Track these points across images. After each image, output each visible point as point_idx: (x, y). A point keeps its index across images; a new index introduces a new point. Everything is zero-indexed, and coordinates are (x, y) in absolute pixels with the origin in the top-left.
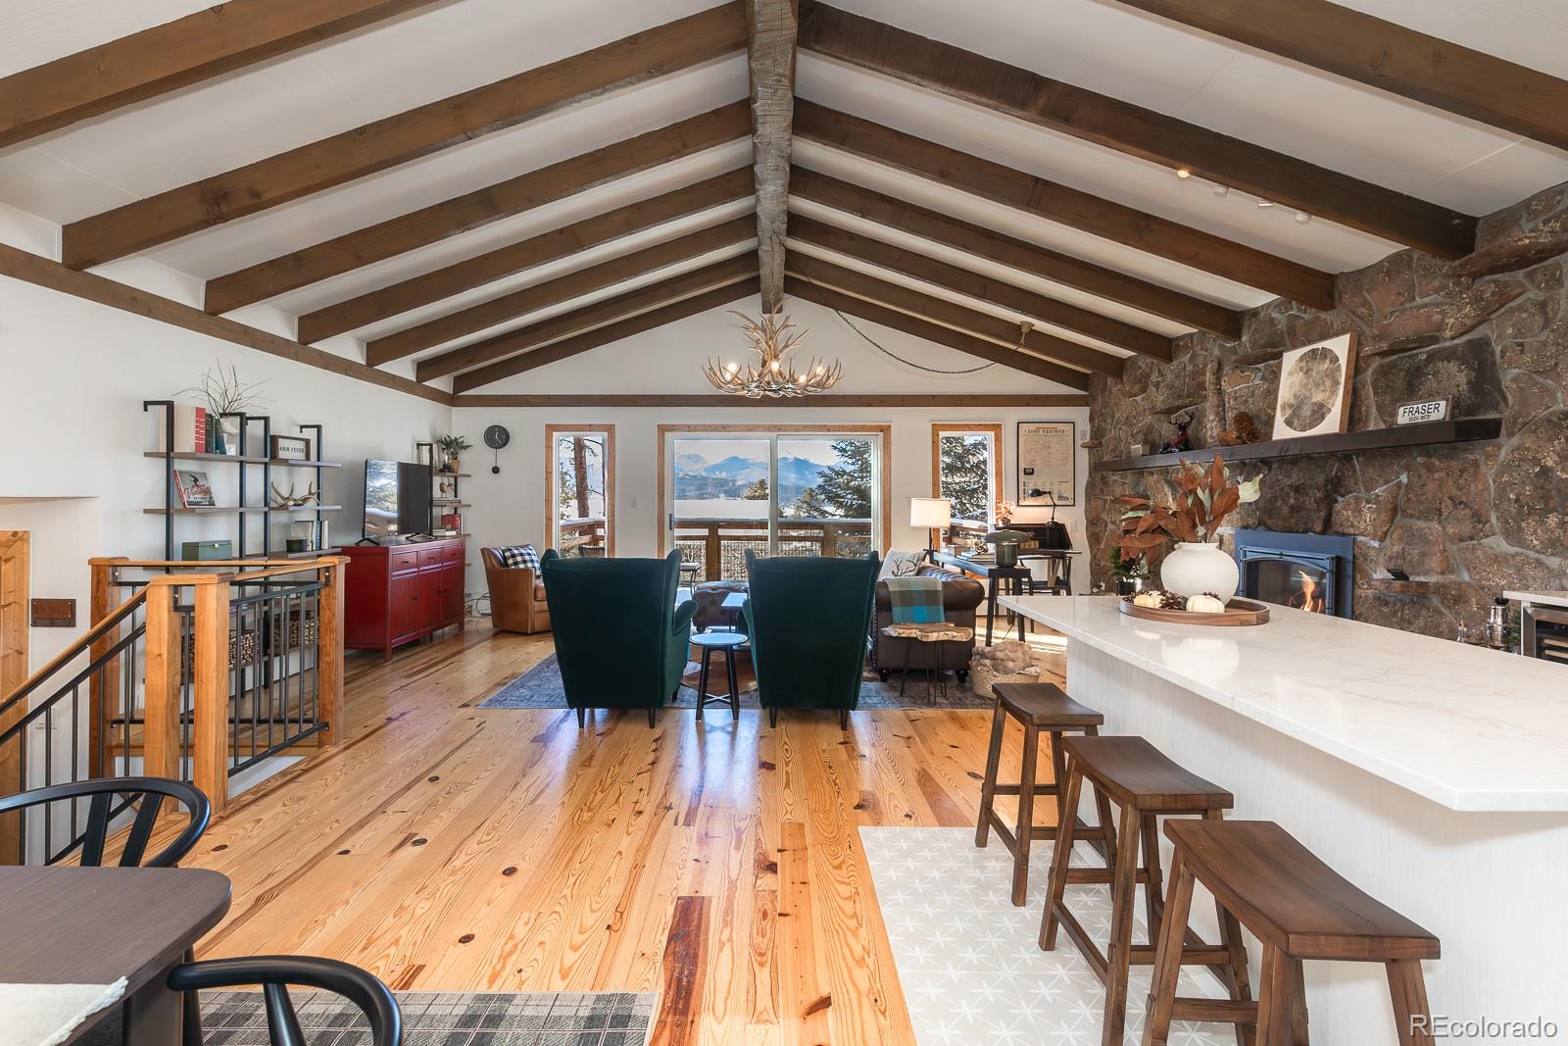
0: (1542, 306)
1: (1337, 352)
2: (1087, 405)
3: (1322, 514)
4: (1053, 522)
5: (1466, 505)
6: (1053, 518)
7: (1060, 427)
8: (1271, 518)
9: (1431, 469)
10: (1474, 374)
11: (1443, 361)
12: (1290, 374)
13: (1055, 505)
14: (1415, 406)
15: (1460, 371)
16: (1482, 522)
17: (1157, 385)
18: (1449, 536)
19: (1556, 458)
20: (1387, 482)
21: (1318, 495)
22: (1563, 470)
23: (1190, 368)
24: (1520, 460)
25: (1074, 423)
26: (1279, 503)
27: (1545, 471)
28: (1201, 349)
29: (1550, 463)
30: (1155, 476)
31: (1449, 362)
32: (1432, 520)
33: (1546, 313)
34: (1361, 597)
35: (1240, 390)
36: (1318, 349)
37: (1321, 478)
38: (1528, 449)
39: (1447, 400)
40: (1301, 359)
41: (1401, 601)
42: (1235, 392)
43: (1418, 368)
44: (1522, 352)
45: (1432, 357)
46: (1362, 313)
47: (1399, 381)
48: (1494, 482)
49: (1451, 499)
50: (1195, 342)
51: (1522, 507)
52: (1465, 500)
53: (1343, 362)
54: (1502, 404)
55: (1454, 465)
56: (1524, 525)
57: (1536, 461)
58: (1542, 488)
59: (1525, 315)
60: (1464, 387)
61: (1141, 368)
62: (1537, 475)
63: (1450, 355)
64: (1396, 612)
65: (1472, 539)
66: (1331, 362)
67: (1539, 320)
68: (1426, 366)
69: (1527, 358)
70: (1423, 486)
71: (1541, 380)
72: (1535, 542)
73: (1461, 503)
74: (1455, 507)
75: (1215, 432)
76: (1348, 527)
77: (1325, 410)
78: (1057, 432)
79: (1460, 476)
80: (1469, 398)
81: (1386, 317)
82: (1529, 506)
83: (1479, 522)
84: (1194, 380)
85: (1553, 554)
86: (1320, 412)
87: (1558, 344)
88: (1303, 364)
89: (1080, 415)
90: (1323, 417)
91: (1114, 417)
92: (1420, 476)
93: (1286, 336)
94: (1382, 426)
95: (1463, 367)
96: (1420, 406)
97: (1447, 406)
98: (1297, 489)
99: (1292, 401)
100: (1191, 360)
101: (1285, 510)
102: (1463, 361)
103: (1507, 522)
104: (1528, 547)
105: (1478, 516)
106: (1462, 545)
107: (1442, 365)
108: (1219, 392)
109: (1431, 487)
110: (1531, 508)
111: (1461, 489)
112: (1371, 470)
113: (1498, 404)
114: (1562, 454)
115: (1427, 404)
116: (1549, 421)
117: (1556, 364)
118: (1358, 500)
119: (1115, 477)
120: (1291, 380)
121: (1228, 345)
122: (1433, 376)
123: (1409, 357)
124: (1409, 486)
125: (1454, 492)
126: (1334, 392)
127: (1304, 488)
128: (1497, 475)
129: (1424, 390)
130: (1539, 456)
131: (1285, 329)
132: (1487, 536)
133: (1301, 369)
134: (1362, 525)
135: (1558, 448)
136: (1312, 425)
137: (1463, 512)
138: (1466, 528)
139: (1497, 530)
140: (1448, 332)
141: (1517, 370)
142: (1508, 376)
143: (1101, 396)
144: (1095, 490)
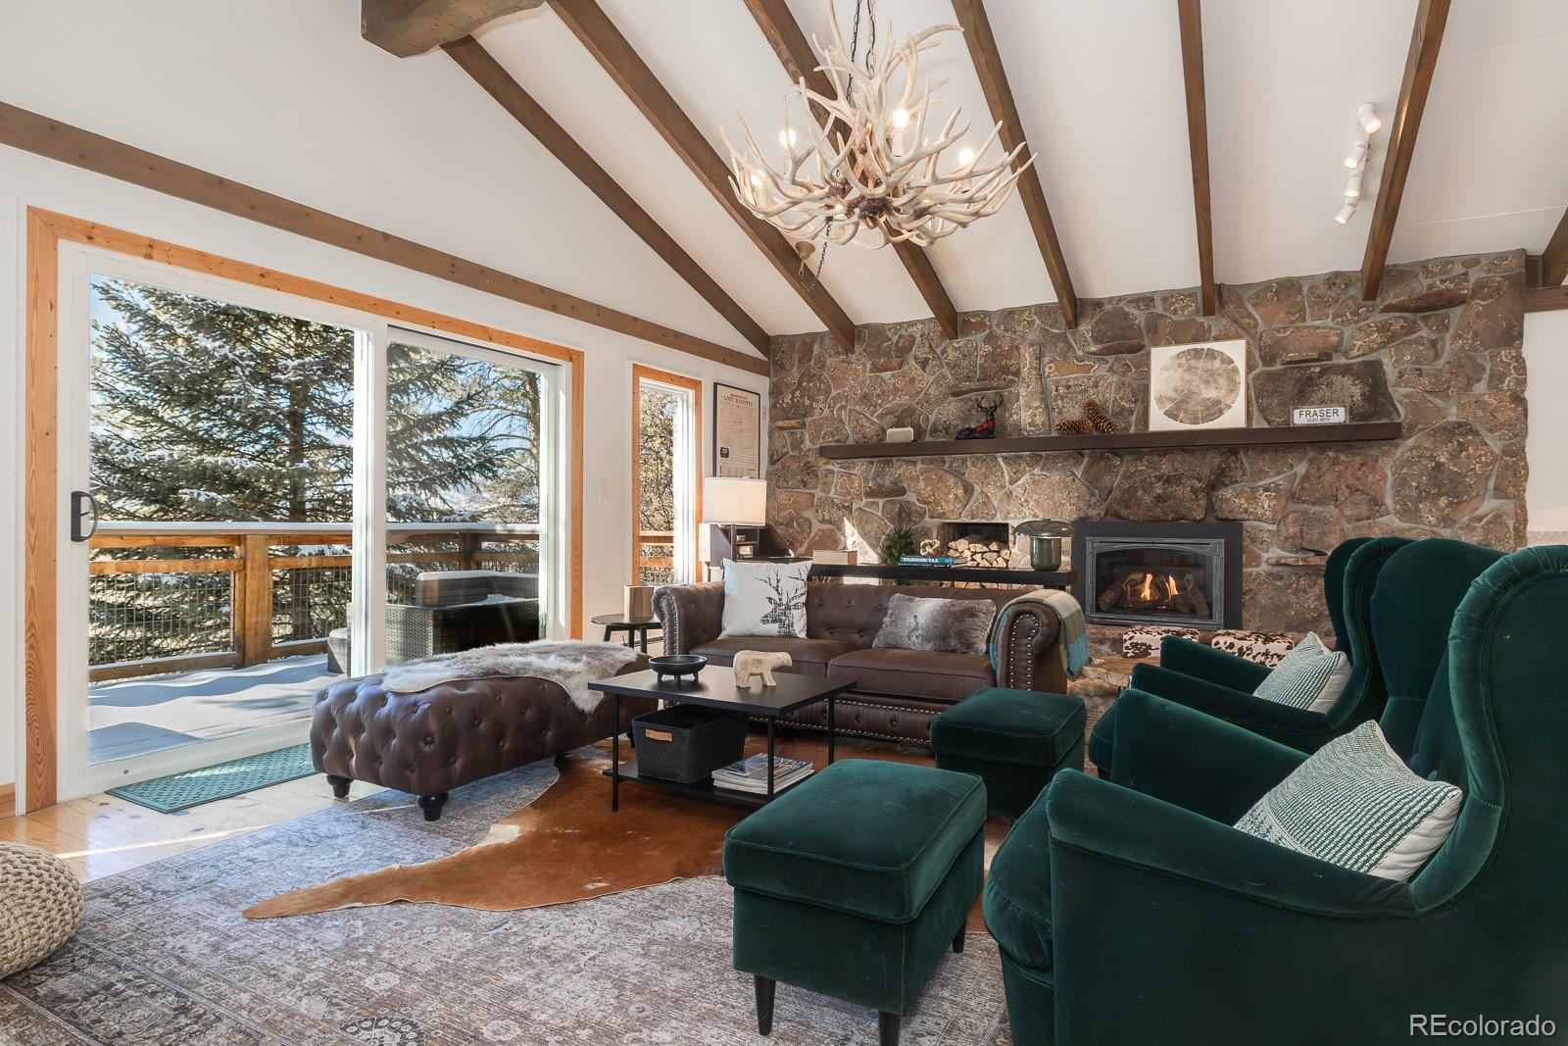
0: (1433, 344)
1: (1228, 353)
2: (768, 375)
3: (1203, 502)
5: (1363, 492)
7: (745, 396)
8: (1127, 507)
9: (1335, 462)
10: (1367, 389)
11: (1337, 374)
12: (1165, 368)
14: (1312, 410)
15: (1354, 385)
16: (1377, 505)
17: (924, 364)
18: (1346, 517)
19: (1448, 456)
20: (1278, 473)
21: (1198, 485)
22: (1455, 465)
23: (988, 348)
24: (1420, 457)
25: (759, 395)
26: (1140, 493)
27: (1439, 465)
28: (1006, 330)
29: (1443, 460)
30: (919, 466)
31: (1344, 376)
32: (1328, 505)
33: (1436, 350)
34: (1251, 575)
35: (1075, 378)
36: (1203, 350)
37: (1206, 471)
38: (1427, 449)
39: (1345, 406)
40: (1179, 356)
41: (1296, 574)
42: (1068, 380)
43: (1310, 378)
44: (1420, 375)
45: (1324, 372)
46: (1249, 323)
47: (1290, 389)
48: (1393, 475)
49: (1347, 486)
50: (995, 322)
51: (1421, 492)
52: (1361, 488)
53: (1241, 363)
54: (1394, 415)
55: (1358, 459)
56: (1421, 506)
57: (1432, 458)
58: (1435, 478)
59: (1421, 348)
60: (1358, 397)
61: (890, 339)
62: (1433, 469)
63: (1345, 370)
64: (1291, 585)
65: (1368, 518)
66: (1223, 363)
67: (1431, 353)
68: (1319, 378)
69: (1425, 381)
70: (1319, 477)
71: (1431, 398)
72: (1430, 518)
73: (1357, 490)
74: (1352, 493)
75: (1039, 420)
76: (1241, 513)
77: (1222, 406)
78: (746, 403)
79: (1360, 469)
80: (1363, 407)
81: (1279, 332)
82: (1426, 491)
83: (1376, 505)
84: (995, 362)
85: (1445, 527)
86: (1216, 408)
87: (1452, 373)
88: (1183, 361)
89: (761, 384)
90: (1221, 412)
91: (828, 392)
92: (1320, 469)
93: (1144, 332)
94: (1265, 425)
95: (1357, 382)
96: (1318, 410)
97: (1346, 411)
98: (1168, 481)
99: (1174, 395)
100: (988, 340)
101: (1148, 499)
102: (1357, 376)
103: (1406, 504)
104: (1422, 523)
105: (1374, 500)
106: (1358, 524)
107: (1337, 379)
108: (1041, 376)
109: (1329, 477)
110: (1428, 493)
111: (1358, 479)
112: (1261, 463)
113: (1391, 414)
114: (1454, 453)
115: (1325, 409)
116: (1444, 428)
117: (1448, 387)
118: (1254, 490)
119: (830, 467)
120: (1166, 374)
121: (1056, 331)
122: (1327, 386)
123: (1306, 367)
124: (1306, 477)
125: (1352, 482)
126: (1233, 388)
127: (1180, 479)
128: (1396, 469)
129: (1315, 397)
130: (1435, 454)
131: (1142, 325)
132: (1382, 516)
133: (1180, 366)
134: (1260, 511)
135: (1450, 449)
136: (1207, 418)
137: (1358, 497)
138: (1364, 510)
139: (1392, 511)
140: (1355, 351)
141: (1411, 390)
142: (1398, 393)
143: (798, 367)
144: (787, 482)
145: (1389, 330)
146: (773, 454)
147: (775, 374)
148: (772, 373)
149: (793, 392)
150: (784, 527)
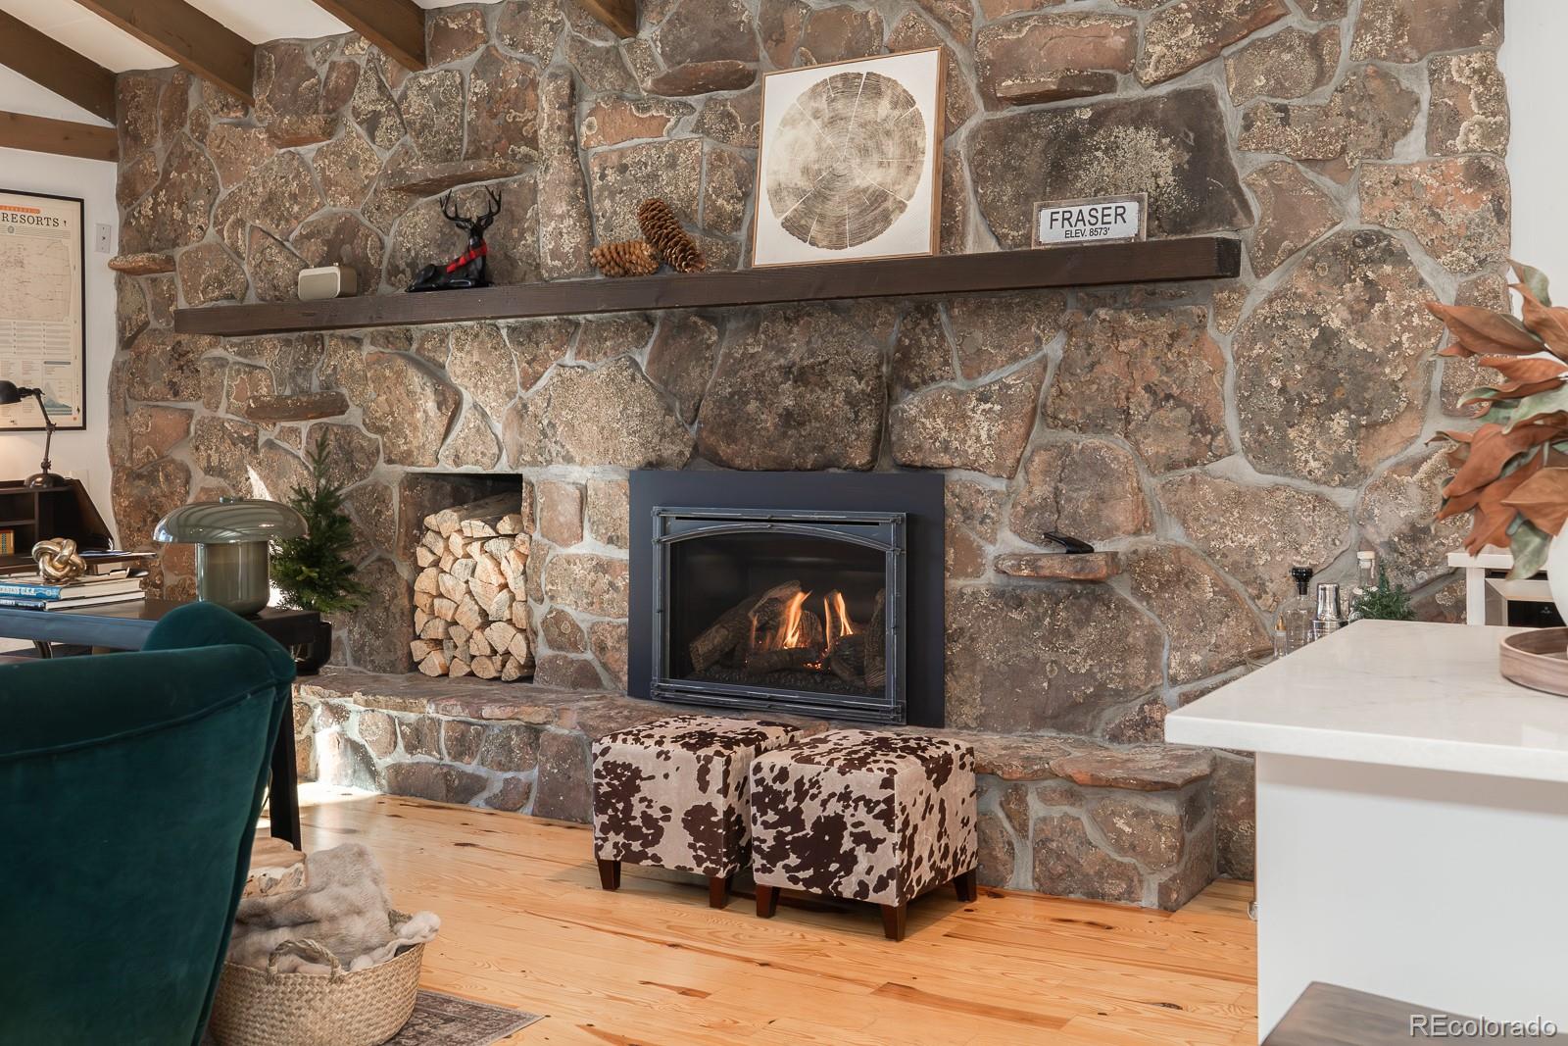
0: (1314, 44)
1: (907, 83)
2: (111, 156)
3: (868, 427)
4: (45, 475)
5: (1179, 403)
6: (46, 465)
7: (47, 207)
8: (730, 438)
9: (1116, 332)
10: (1186, 157)
11: (1124, 125)
12: (789, 122)
13: (51, 428)
14: (1075, 210)
15: (1160, 148)
16: (1211, 432)
17: (372, 123)
18: (1147, 460)
19: (1346, 315)
20: (1014, 358)
21: (859, 386)
22: (1359, 335)
23: (480, 86)
24: (1288, 316)
25: (82, 201)
26: (752, 406)
27: (1328, 337)
28: (513, 45)
29: (1336, 323)
30: (368, 349)
31: (1138, 128)
32: (1110, 432)
33: (1319, 58)
34: (962, 595)
35: (635, 148)
36: (859, 75)
37: (868, 353)
38: (1301, 297)
39: (1140, 200)
40: (815, 92)
41: (1050, 595)
42: (622, 154)
43: (1074, 136)
44: (1285, 122)
45: (1100, 118)
46: (953, 12)
47: (1034, 161)
48: (1236, 359)
49: (1148, 389)
50: (494, 27)
51: (1290, 401)
52: (1175, 391)
53: (927, 107)
54: (1240, 215)
55: (1163, 325)
56: (1292, 433)
57: (1313, 319)
58: (1321, 367)
59: (1286, 57)
60: (1167, 178)
61: (314, 73)
62: (1315, 345)
63: (1140, 115)
64: (1039, 619)
65: (1191, 463)
66: (895, 105)
67: (1309, 68)
68: (1091, 133)
69: (1294, 134)
70: (1092, 366)
71: (1310, 175)
72: (1313, 464)
73: (1168, 397)
74: (1157, 404)
75: (568, 244)
76: (937, 451)
77: (889, 204)
78: (39, 221)
79: (1170, 347)
80: (1178, 200)
81: (1008, 28)
82: (1302, 399)
83: (1205, 431)
84: (494, 116)
85: (1342, 484)
86: (878, 210)
87: (1350, 115)
88: (822, 103)
89: (96, 179)
90: (886, 219)
91: (212, 192)
92: (1090, 346)
93: (759, 39)
94: (992, 247)
95: (1166, 141)
96: (1086, 209)
97: (1140, 211)
98: (801, 376)
99: (802, 183)
100: (480, 71)
101: (769, 421)
102: (1165, 128)
103: (1261, 430)
104: (1297, 474)
105: (1202, 422)
106: (1171, 476)
107: (1125, 135)
108: (574, 148)
109: (1110, 368)
110: (1306, 404)
111: (1169, 370)
112: (979, 335)
113: (1235, 214)
114: (1357, 307)
115: (1099, 207)
116: (1336, 248)
117: (1344, 150)
118: (959, 397)
119: (218, 352)
120: (790, 134)
121: (599, 44)
122: (1106, 152)
123: (1055, 112)
124: (1065, 367)
125: (1156, 376)
126: (909, 168)
127: (822, 373)
128: (1243, 346)
129: (1085, 178)
130: (1319, 310)
131: (756, 23)
132: (1218, 457)
133: (816, 115)
134: (971, 447)
135: (1349, 296)
136: (861, 235)
137: (1170, 414)
138: (1180, 444)
139: (1237, 445)
140: (1150, 70)
141: (1271, 156)
142: (1248, 165)
143: (164, 139)
144: (146, 386)
145: (1217, 17)
146: (124, 328)
147: (126, 154)
148: (121, 153)
149: (155, 194)
150: (142, 483)
